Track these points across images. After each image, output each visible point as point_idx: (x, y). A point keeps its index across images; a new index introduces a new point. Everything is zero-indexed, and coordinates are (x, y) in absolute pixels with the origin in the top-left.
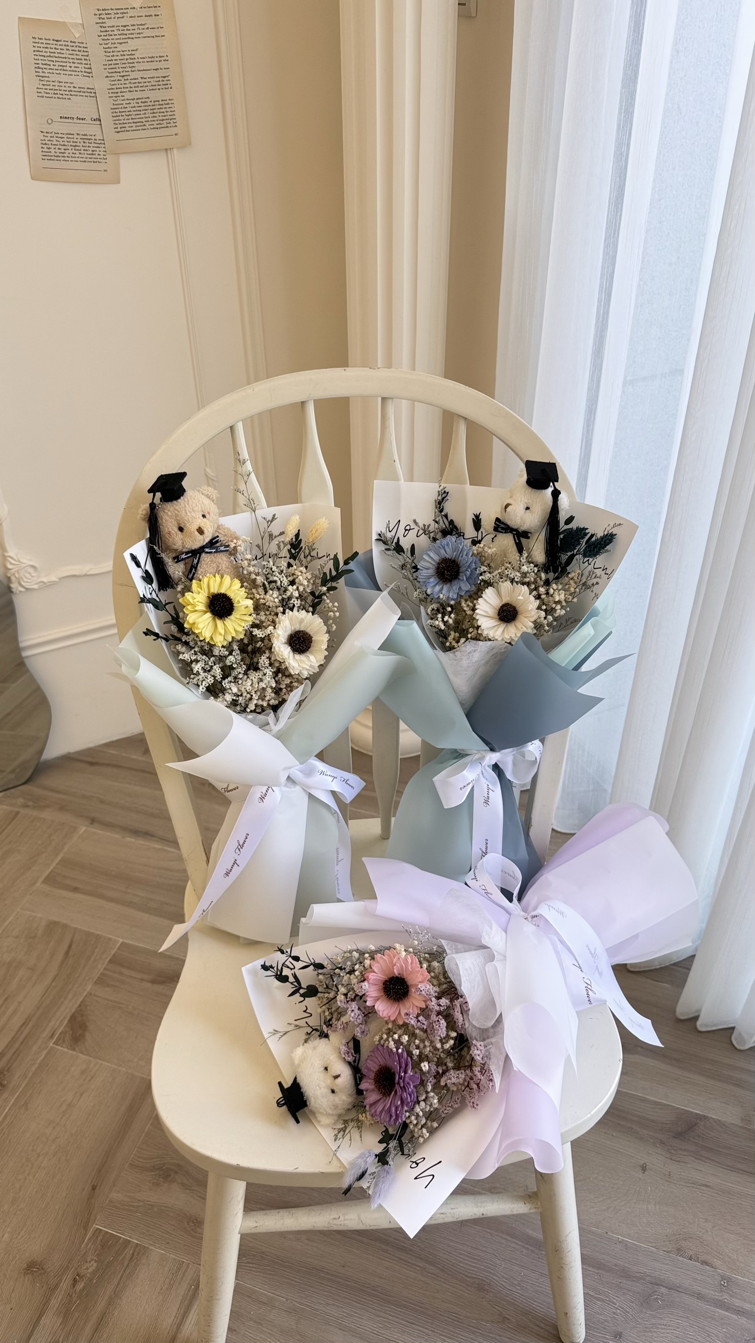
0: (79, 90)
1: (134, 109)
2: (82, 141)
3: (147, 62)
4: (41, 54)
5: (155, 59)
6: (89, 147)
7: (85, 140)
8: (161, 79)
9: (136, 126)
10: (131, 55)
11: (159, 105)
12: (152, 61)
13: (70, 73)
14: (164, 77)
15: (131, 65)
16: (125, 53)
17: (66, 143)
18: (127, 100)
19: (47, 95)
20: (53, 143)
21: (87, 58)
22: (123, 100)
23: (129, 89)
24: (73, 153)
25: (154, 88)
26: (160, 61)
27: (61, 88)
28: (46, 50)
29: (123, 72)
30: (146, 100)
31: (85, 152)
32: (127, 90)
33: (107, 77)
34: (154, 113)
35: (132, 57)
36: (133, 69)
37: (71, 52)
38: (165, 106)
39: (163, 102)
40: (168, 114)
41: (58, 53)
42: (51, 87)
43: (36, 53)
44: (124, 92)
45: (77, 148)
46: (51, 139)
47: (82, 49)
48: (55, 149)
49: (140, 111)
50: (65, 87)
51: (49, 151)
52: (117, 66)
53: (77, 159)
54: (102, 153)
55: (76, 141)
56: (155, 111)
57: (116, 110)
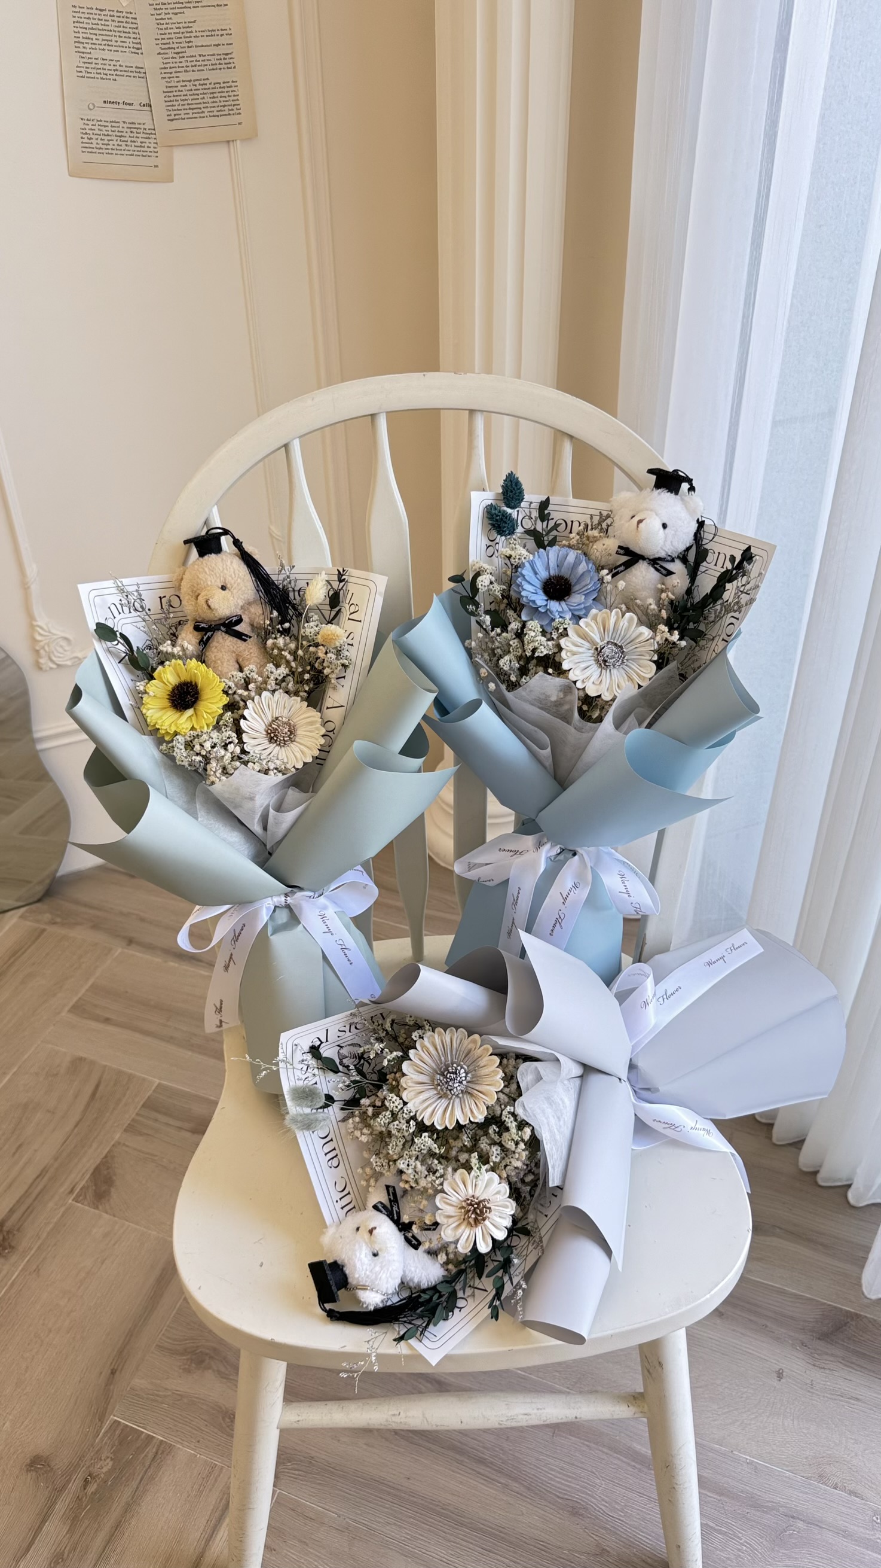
0: (127, 69)
1: (191, 93)
2: (128, 130)
3: (207, 36)
4: (81, 25)
5: (217, 33)
6: (137, 137)
7: (132, 130)
8: (222, 57)
9: (193, 113)
10: (188, 27)
11: (220, 88)
12: (212, 35)
13: (116, 49)
14: (227, 54)
15: (188, 40)
16: (181, 25)
17: (110, 133)
18: (183, 81)
19: (89, 75)
20: (95, 132)
21: (136, 31)
22: (178, 82)
23: (185, 68)
24: (118, 145)
25: (215, 67)
26: (221, 35)
27: (105, 67)
28: (88, 21)
29: (178, 48)
30: (205, 82)
31: (133, 144)
32: (183, 69)
33: (159, 54)
34: (214, 97)
35: (189, 30)
36: (190, 45)
37: (117, 24)
38: (226, 89)
39: (225, 85)
40: (231, 98)
41: (102, 25)
42: (93, 66)
43: (76, 24)
44: (179, 72)
45: (123, 139)
46: (93, 127)
47: (130, 20)
48: (97, 139)
49: (198, 95)
50: (110, 65)
51: (90, 141)
52: (171, 41)
53: (123, 152)
54: (152, 145)
55: (122, 130)
56: (215, 95)
57: (170, 94)
